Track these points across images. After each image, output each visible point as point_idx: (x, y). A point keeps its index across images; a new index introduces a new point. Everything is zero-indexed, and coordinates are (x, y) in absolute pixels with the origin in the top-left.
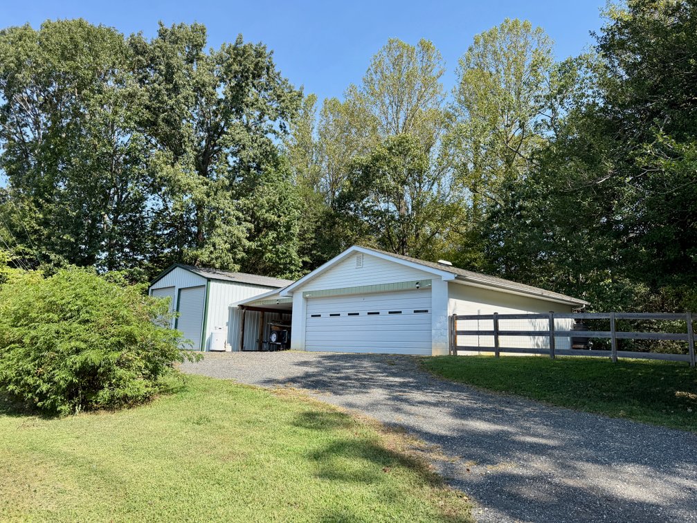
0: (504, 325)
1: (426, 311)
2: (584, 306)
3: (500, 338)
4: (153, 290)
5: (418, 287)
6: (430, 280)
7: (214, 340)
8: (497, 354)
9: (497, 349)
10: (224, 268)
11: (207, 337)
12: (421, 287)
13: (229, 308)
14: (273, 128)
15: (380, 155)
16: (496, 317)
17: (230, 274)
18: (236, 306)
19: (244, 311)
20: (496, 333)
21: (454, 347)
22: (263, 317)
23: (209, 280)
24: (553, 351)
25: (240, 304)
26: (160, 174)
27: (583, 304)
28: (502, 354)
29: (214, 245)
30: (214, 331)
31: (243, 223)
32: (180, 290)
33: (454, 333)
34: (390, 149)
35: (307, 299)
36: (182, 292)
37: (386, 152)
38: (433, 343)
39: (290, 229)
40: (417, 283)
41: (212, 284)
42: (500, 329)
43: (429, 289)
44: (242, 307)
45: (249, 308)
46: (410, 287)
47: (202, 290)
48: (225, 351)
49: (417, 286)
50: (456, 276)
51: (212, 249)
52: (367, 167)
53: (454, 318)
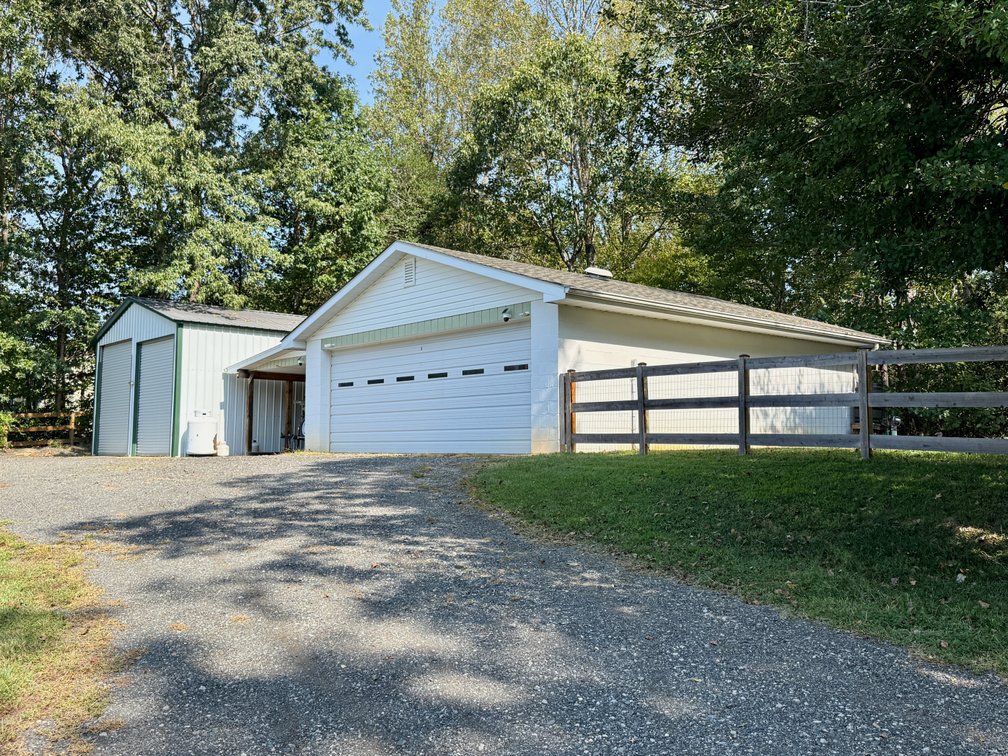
0: (658, 387)
1: (524, 367)
2: (877, 347)
3: (652, 414)
4: (103, 347)
5: (506, 319)
6: (529, 303)
7: (192, 435)
8: (645, 447)
9: (644, 437)
10: (213, 301)
11: (182, 430)
12: (512, 319)
13: (225, 376)
14: (323, 37)
15: (525, 78)
16: (642, 373)
17: (226, 313)
18: (234, 371)
19: (249, 380)
20: (643, 404)
21: (570, 435)
22: (291, 391)
23: (180, 324)
24: (744, 436)
25: (241, 367)
26: (77, 127)
27: (874, 344)
28: (653, 447)
29: (191, 260)
30: (192, 418)
31: (260, 217)
32: (139, 345)
33: (570, 408)
34: (545, 67)
35: (330, 353)
36: (145, 350)
37: (536, 72)
38: (533, 431)
39: (361, 228)
40: (505, 311)
41: (186, 331)
42: (651, 396)
43: (526, 322)
44: (245, 372)
45: (259, 375)
46: (493, 320)
47: (170, 345)
48: (215, 455)
49: (505, 316)
50: (567, 290)
51: (187, 268)
52: (503, 102)
53: (570, 379)
